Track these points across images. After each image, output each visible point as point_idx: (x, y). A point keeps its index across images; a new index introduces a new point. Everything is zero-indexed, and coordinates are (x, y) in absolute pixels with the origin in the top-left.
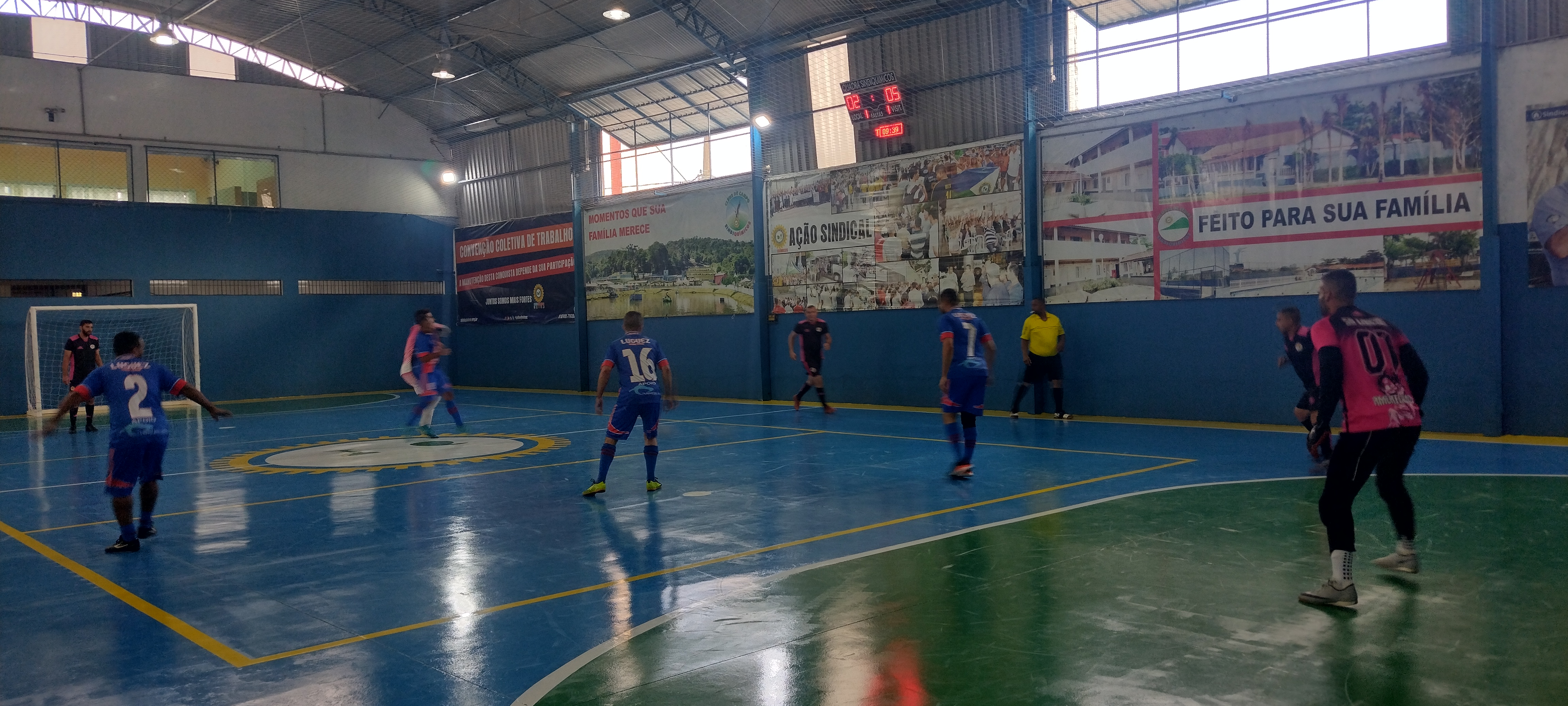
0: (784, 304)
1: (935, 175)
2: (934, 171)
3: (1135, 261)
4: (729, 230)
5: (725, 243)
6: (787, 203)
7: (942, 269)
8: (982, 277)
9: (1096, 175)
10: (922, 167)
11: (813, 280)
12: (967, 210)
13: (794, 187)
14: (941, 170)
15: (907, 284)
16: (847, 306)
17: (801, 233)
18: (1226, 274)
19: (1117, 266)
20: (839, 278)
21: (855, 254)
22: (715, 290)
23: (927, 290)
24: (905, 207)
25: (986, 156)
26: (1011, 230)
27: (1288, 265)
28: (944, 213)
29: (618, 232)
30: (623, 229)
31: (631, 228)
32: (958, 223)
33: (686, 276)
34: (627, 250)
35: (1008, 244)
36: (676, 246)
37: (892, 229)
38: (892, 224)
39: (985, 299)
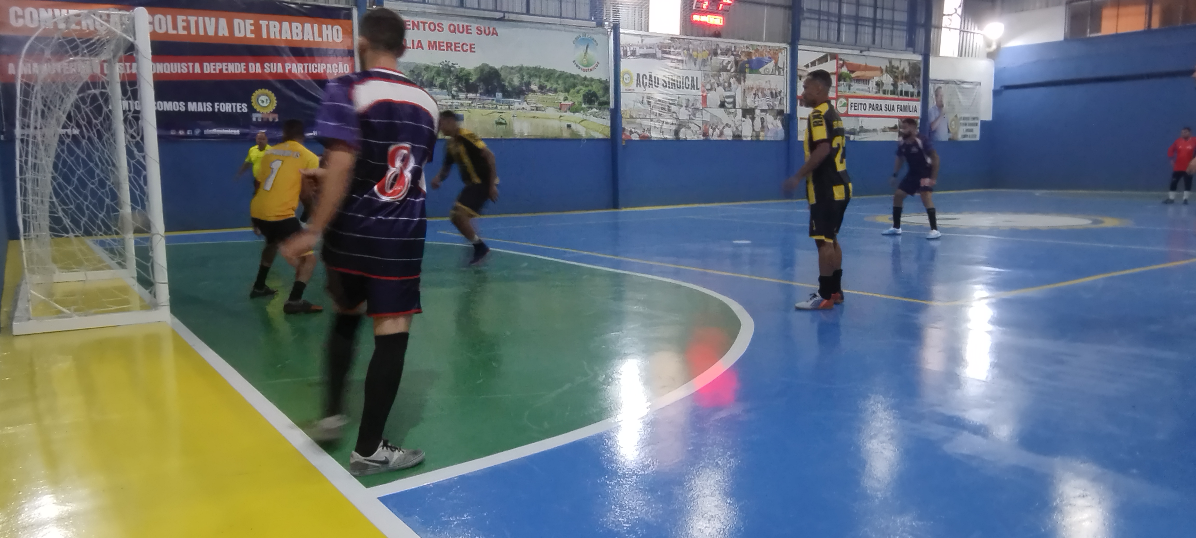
0: (631, 132)
1: (740, 56)
2: (740, 54)
4: (577, 66)
5: (573, 76)
6: (634, 53)
7: (744, 116)
8: (765, 124)
10: (733, 49)
11: (656, 115)
12: (757, 82)
13: (640, 41)
14: (744, 54)
15: (723, 123)
16: (682, 136)
17: (646, 79)
18: (858, 130)
20: (676, 116)
21: (688, 100)
23: (735, 129)
24: (721, 73)
25: (769, 52)
26: (779, 97)
27: (875, 128)
28: (744, 81)
29: (425, 45)
30: (435, 42)
31: (447, 43)
32: (752, 88)
33: (526, 101)
34: (441, 66)
35: (777, 105)
36: (513, 71)
37: (713, 87)
38: (714, 83)
39: (766, 136)
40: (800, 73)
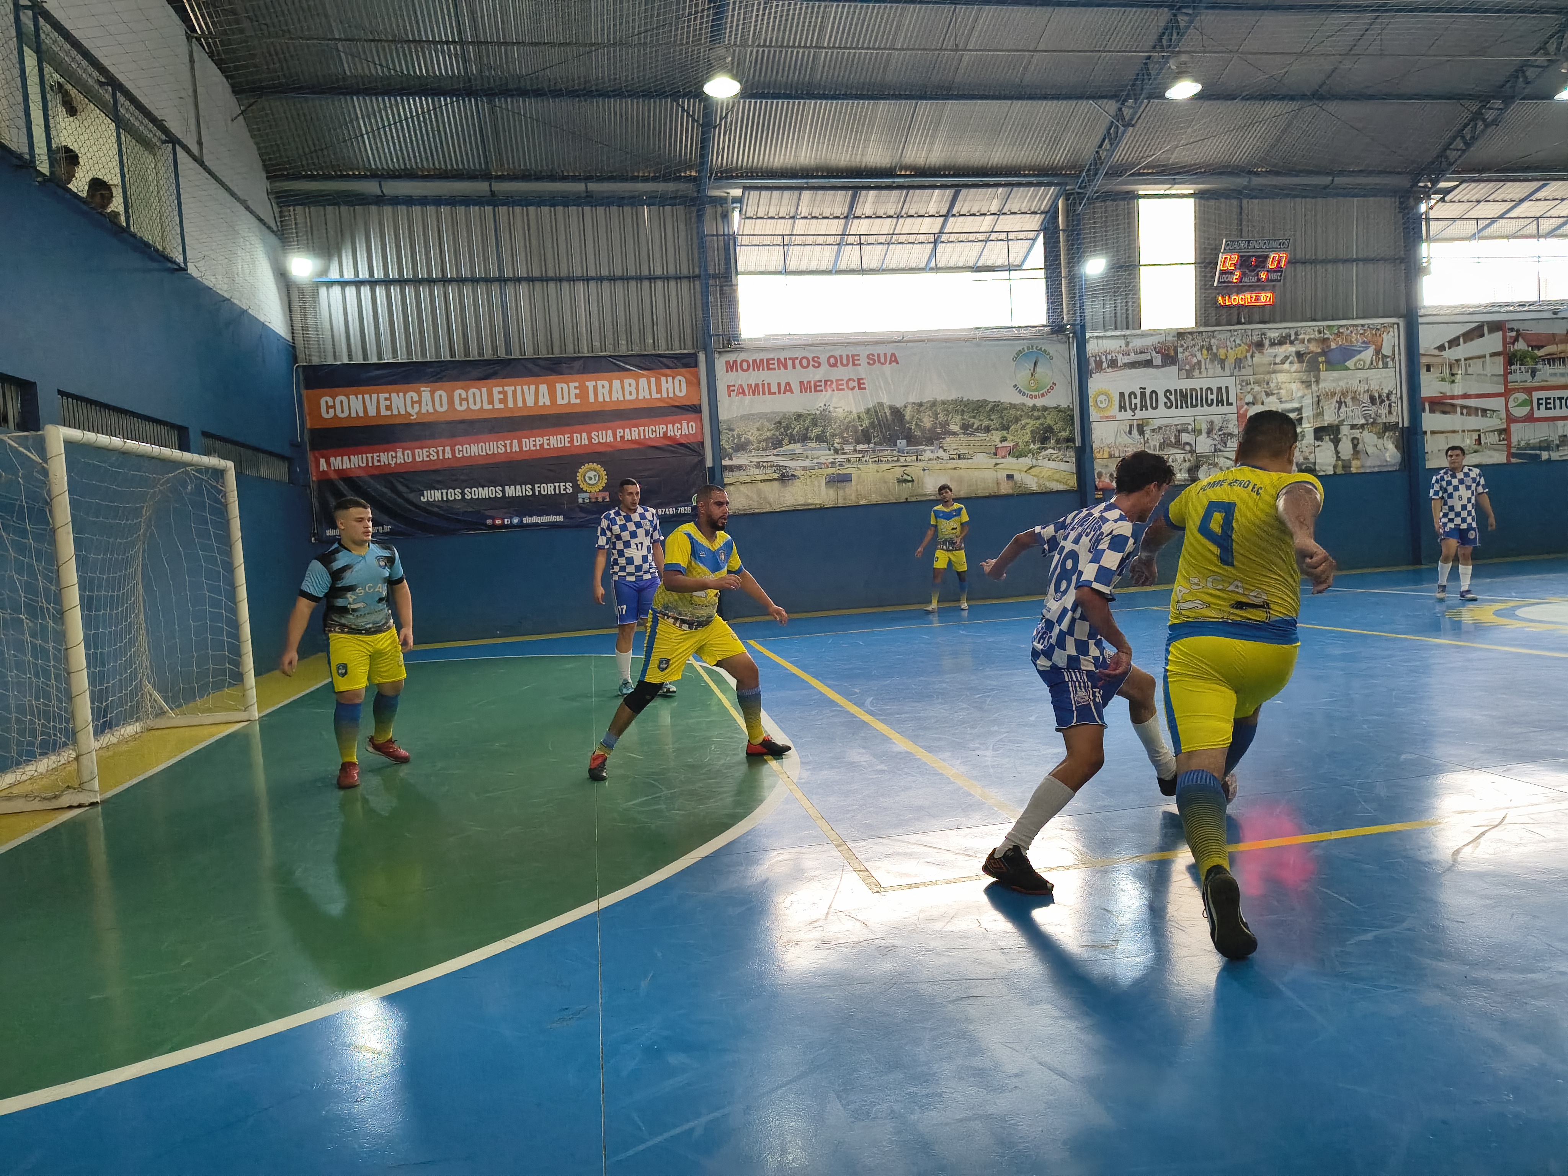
1: (1307, 346)
3: (1491, 431)
4: (1020, 391)
5: (1013, 406)
6: (1113, 364)
7: (1317, 438)
8: (1360, 446)
9: (1460, 360)
12: (1342, 383)
13: (1124, 346)
14: (1314, 342)
17: (1135, 398)
19: (1479, 436)
21: (1212, 422)
22: (997, 464)
26: (1387, 404)
28: (1317, 385)
29: (795, 387)
30: (809, 382)
31: (826, 382)
32: (1334, 394)
33: (942, 447)
34: (818, 412)
35: (1383, 416)
36: (922, 409)
37: (1258, 397)
38: (1258, 393)
39: (1363, 466)
40: (1424, 360)
